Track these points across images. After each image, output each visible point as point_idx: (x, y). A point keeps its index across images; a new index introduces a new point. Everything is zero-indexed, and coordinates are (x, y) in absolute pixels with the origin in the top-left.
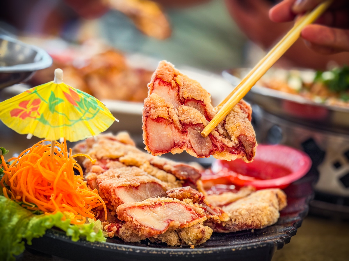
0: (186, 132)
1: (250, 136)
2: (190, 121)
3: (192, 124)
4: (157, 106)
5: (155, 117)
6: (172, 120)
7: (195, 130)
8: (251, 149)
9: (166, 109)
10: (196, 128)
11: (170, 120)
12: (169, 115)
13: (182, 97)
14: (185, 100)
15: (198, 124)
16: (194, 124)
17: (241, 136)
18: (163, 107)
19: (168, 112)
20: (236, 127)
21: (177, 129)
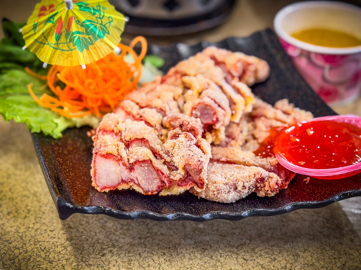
0: (134, 169)
1: (195, 164)
2: (137, 158)
3: (139, 161)
4: (108, 145)
5: (104, 153)
6: (121, 157)
7: (142, 166)
8: (198, 176)
9: (116, 147)
10: (143, 165)
11: (119, 157)
12: (118, 152)
13: (125, 140)
14: (129, 142)
15: (145, 160)
16: (140, 160)
17: (186, 166)
18: (113, 146)
19: (118, 150)
20: (181, 158)
21: (125, 166)
